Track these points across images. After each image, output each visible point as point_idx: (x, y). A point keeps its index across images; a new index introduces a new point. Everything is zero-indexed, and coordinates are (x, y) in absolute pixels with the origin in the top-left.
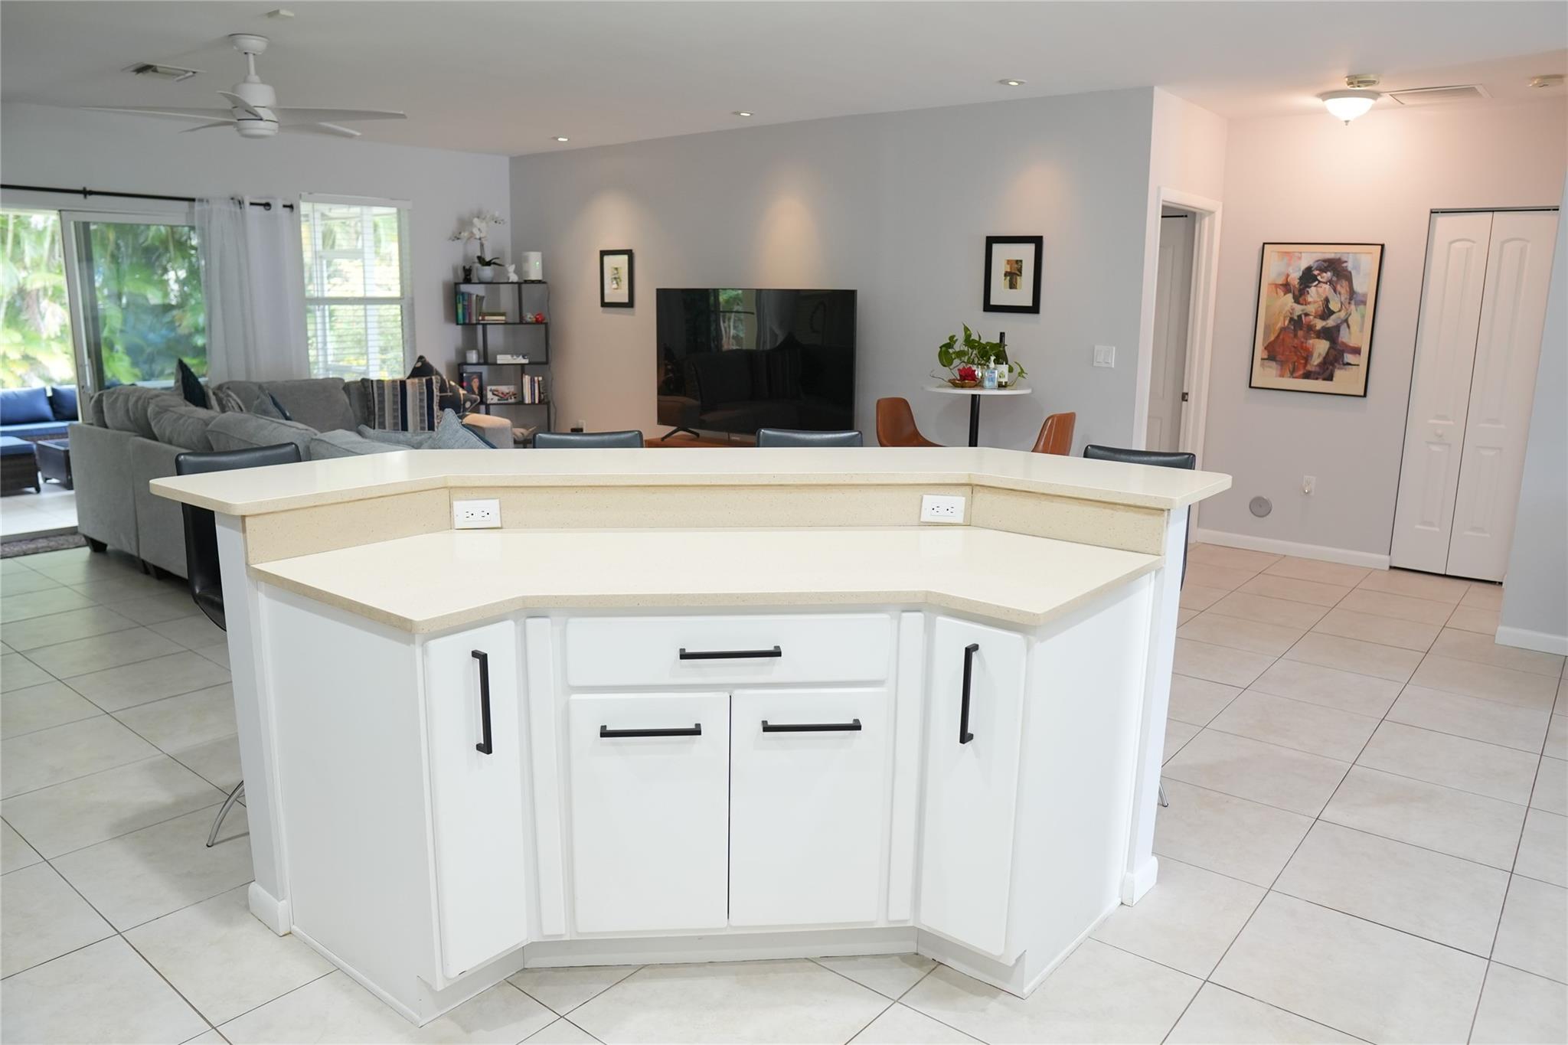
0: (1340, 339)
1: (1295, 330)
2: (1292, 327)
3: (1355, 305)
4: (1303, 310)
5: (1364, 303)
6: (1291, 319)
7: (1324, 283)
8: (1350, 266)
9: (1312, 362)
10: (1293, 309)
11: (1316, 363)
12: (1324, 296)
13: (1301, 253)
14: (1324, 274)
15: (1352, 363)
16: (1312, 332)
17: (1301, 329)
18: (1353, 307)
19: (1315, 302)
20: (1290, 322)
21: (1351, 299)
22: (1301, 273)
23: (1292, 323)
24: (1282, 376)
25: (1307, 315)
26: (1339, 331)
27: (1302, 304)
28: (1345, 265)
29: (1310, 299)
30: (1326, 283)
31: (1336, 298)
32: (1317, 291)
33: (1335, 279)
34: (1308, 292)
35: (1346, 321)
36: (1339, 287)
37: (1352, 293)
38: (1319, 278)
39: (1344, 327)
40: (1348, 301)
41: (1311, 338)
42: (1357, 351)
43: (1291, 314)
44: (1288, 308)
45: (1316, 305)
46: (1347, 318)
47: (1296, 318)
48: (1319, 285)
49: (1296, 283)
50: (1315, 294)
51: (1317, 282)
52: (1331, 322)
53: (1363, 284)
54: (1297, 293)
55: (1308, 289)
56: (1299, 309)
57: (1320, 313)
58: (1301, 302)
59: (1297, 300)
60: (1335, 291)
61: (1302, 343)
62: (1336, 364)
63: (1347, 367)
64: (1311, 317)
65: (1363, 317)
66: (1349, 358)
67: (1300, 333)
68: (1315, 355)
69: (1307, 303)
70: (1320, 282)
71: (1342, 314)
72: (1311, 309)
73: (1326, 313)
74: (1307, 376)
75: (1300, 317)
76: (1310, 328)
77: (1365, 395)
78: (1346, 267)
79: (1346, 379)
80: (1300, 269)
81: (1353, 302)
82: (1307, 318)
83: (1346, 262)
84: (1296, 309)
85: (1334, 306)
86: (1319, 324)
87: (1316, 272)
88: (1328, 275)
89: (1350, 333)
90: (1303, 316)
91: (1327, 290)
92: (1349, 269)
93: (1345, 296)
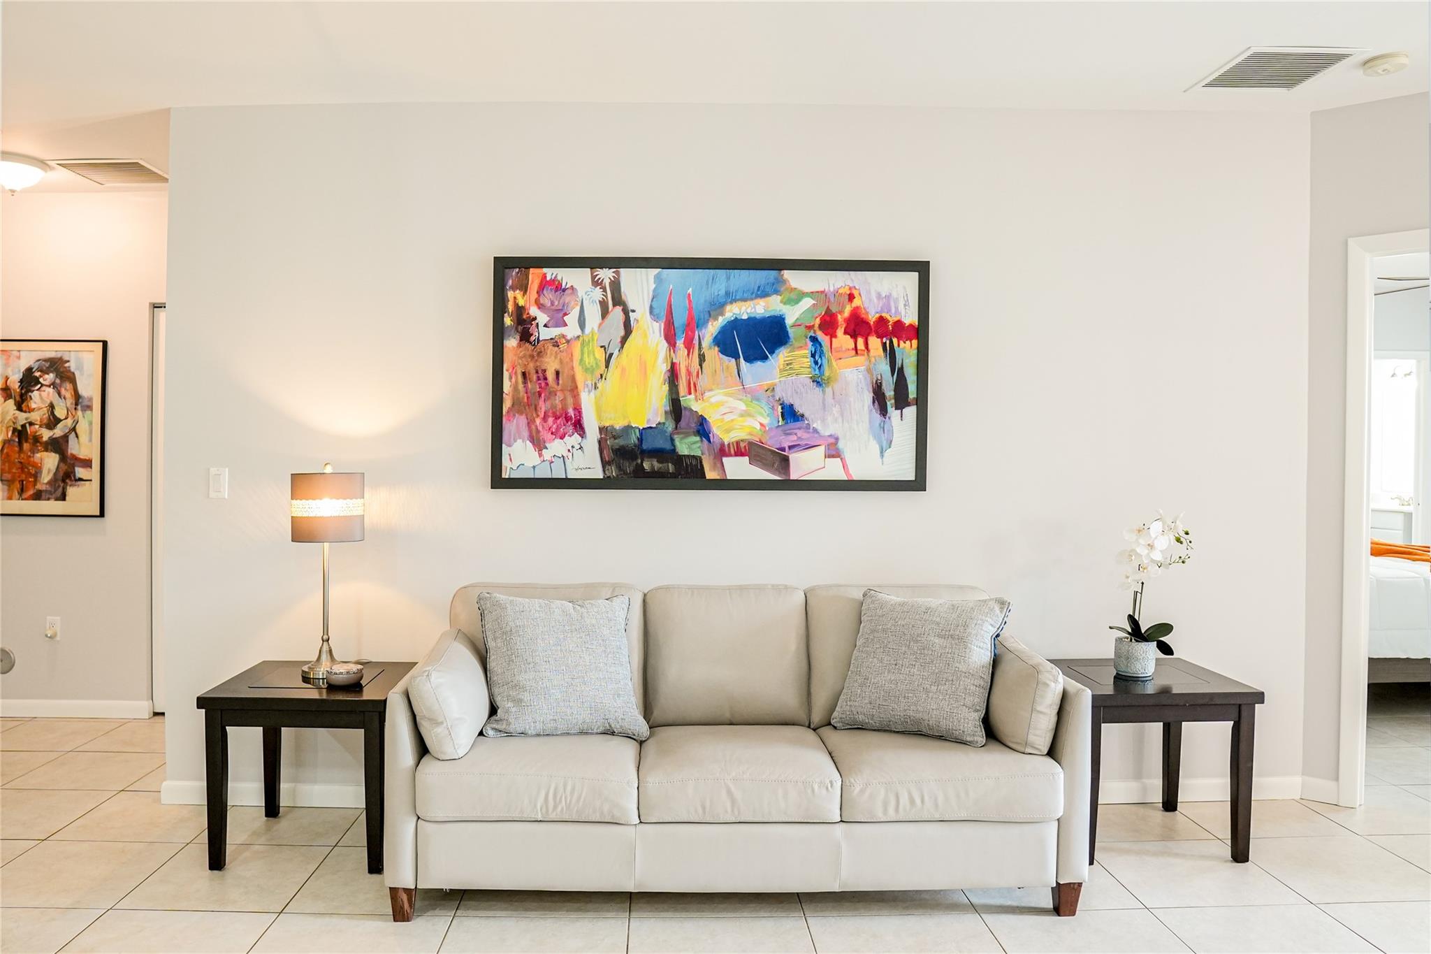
0: (69, 451)
1: (20, 443)
2: (17, 440)
3: (82, 411)
4: (26, 419)
5: (89, 408)
6: (15, 430)
7: (47, 386)
8: (72, 366)
9: (42, 481)
10: (16, 418)
11: (46, 481)
12: (49, 402)
13: (19, 351)
14: (46, 376)
15: (85, 478)
16: (38, 444)
17: (26, 441)
18: (79, 413)
19: (40, 409)
20: (13, 432)
21: (77, 404)
22: (22, 374)
23: (16, 434)
24: (10, 498)
25: (31, 424)
26: (67, 441)
27: (25, 412)
28: (67, 365)
29: (33, 406)
30: (50, 386)
31: (61, 404)
32: (40, 395)
33: (58, 381)
34: (30, 396)
35: (74, 429)
36: (63, 392)
37: (77, 397)
38: (41, 380)
39: (72, 437)
40: (74, 406)
41: (39, 451)
42: (87, 464)
43: (14, 423)
44: (9, 417)
45: (41, 412)
46: (75, 426)
47: (20, 428)
48: (42, 389)
49: (17, 387)
50: (40, 398)
51: (39, 386)
52: (58, 432)
53: (89, 387)
54: (18, 398)
55: (30, 394)
56: (22, 417)
57: (45, 421)
58: (24, 409)
59: (19, 408)
60: (59, 394)
61: (30, 457)
62: (67, 481)
63: (79, 483)
64: (37, 427)
65: (91, 423)
66: (80, 472)
67: (26, 446)
68: (45, 471)
69: (31, 410)
70: (42, 385)
71: (69, 422)
72: (35, 416)
73: (53, 422)
74: (38, 496)
75: (24, 426)
76: (37, 439)
77: (102, 514)
78: (69, 367)
79: (82, 497)
80: (20, 371)
81: (79, 407)
82: (33, 427)
83: (68, 361)
84: (19, 418)
85: (60, 412)
86: (46, 435)
87: (37, 374)
88: (50, 377)
89: (79, 442)
90: (27, 425)
91: (51, 394)
92: (72, 370)
93: (70, 401)
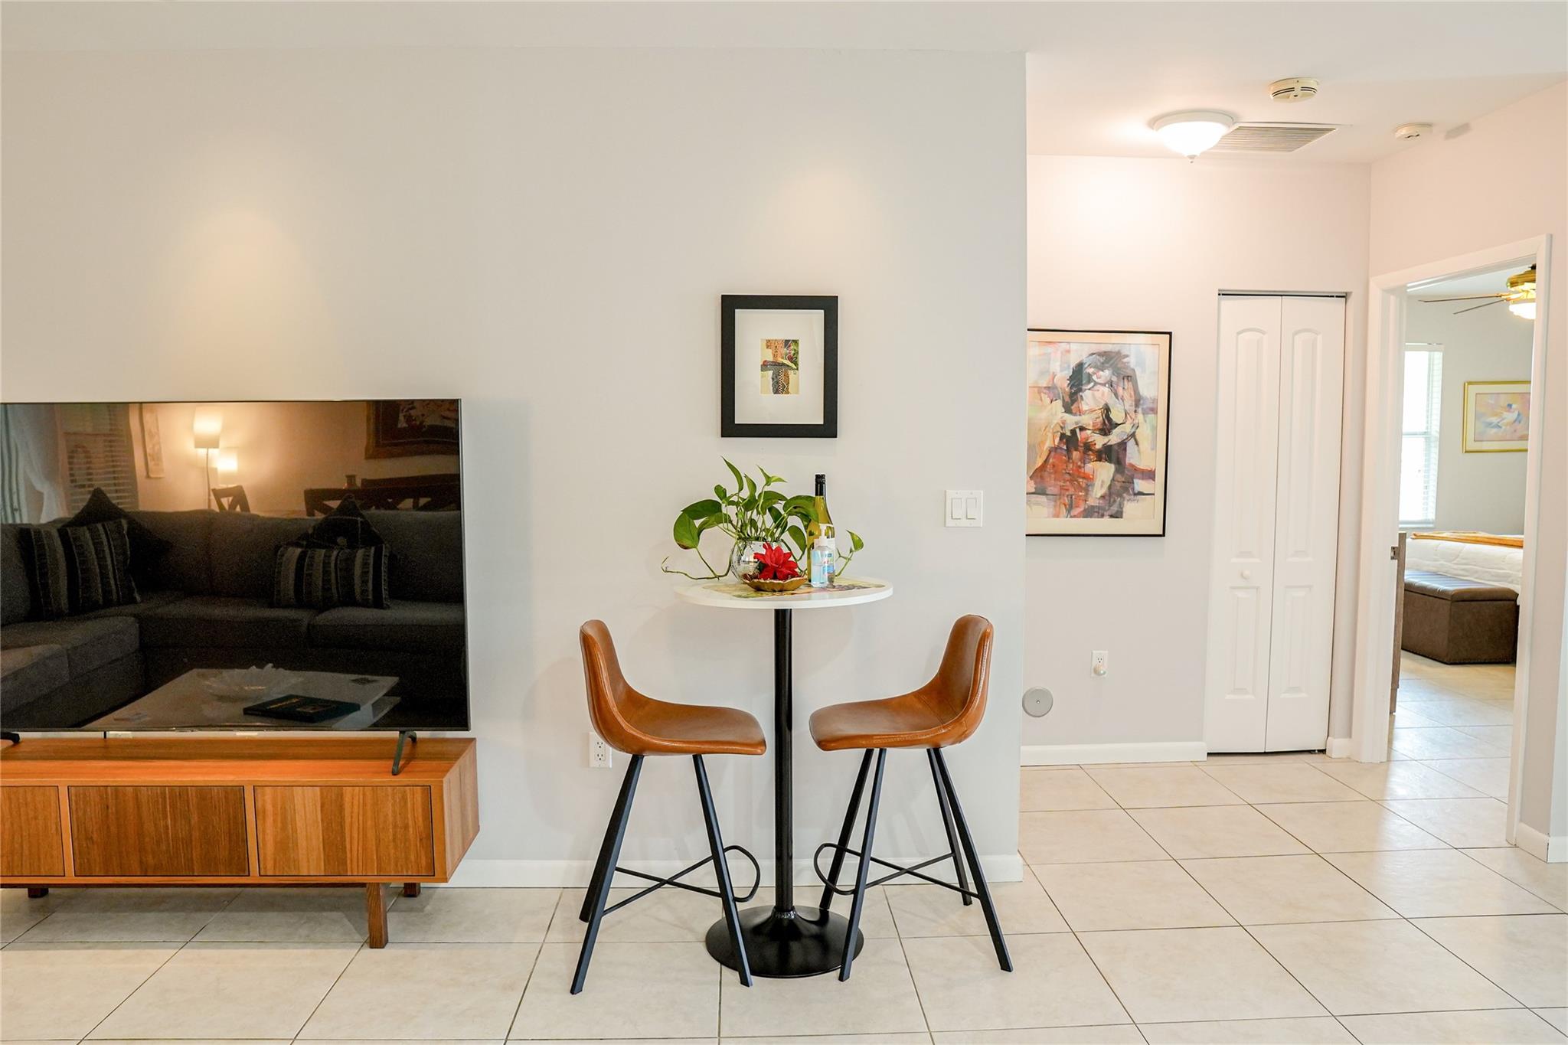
0: (1128, 461)
1: (1068, 450)
2: (1065, 447)
3: (1143, 414)
4: (1076, 423)
5: (1154, 411)
6: (1063, 436)
7: (1100, 384)
8: (1132, 361)
9: (1094, 496)
10: (1064, 422)
11: (1099, 495)
12: (1103, 403)
13: (1069, 343)
14: (1101, 373)
15: (1145, 492)
16: (1090, 453)
17: (1076, 450)
18: (1140, 416)
19: (1092, 411)
20: (1061, 439)
21: (1137, 405)
22: (1071, 370)
23: (1064, 440)
24: (1057, 515)
25: (1082, 429)
26: (1125, 449)
27: (1075, 415)
28: (1125, 360)
29: (1085, 407)
30: (1104, 385)
31: (1118, 405)
32: (1093, 395)
33: (1114, 379)
34: (1081, 396)
35: (1133, 435)
36: (1120, 391)
37: (1138, 401)
38: (1094, 377)
39: (1131, 444)
40: (1133, 408)
41: (1091, 461)
42: (1150, 475)
43: (1062, 428)
44: (1057, 420)
45: (1094, 415)
46: (1134, 433)
47: (1068, 434)
48: (1096, 388)
49: (1066, 385)
50: (1092, 399)
51: (1092, 384)
52: (1114, 438)
53: (1150, 386)
54: (1067, 399)
55: (1081, 394)
56: (1071, 421)
57: (1099, 426)
58: (1074, 412)
59: (1068, 410)
60: (1116, 395)
61: (1080, 467)
62: (1125, 495)
63: (1139, 497)
64: (1089, 432)
65: (1154, 428)
66: (1140, 485)
67: (1076, 455)
68: (1097, 483)
69: (1080, 412)
70: (1096, 383)
71: (1127, 428)
72: (1087, 420)
73: (1107, 426)
74: (1089, 513)
75: (1073, 432)
76: (1088, 447)
77: (1163, 535)
78: (1128, 363)
79: (1138, 514)
80: (1069, 366)
81: (1140, 410)
82: (1084, 433)
83: (1127, 356)
84: (1068, 422)
85: (1116, 416)
86: (1099, 441)
87: (1091, 370)
88: (1106, 374)
89: (1139, 451)
90: (1078, 430)
91: (1106, 394)
92: (1132, 365)
93: (1129, 404)
